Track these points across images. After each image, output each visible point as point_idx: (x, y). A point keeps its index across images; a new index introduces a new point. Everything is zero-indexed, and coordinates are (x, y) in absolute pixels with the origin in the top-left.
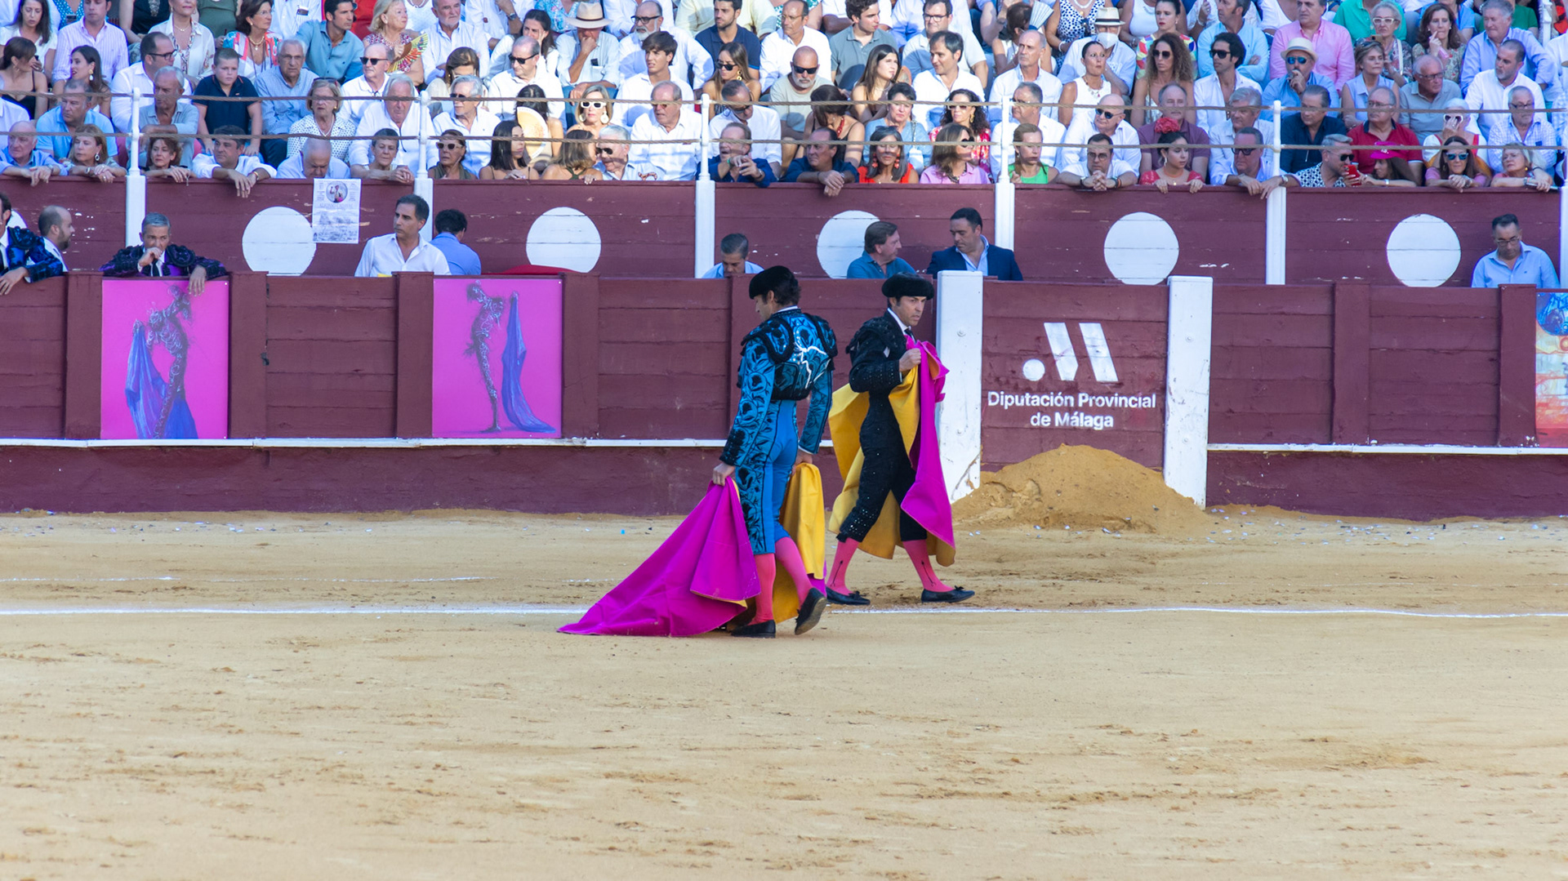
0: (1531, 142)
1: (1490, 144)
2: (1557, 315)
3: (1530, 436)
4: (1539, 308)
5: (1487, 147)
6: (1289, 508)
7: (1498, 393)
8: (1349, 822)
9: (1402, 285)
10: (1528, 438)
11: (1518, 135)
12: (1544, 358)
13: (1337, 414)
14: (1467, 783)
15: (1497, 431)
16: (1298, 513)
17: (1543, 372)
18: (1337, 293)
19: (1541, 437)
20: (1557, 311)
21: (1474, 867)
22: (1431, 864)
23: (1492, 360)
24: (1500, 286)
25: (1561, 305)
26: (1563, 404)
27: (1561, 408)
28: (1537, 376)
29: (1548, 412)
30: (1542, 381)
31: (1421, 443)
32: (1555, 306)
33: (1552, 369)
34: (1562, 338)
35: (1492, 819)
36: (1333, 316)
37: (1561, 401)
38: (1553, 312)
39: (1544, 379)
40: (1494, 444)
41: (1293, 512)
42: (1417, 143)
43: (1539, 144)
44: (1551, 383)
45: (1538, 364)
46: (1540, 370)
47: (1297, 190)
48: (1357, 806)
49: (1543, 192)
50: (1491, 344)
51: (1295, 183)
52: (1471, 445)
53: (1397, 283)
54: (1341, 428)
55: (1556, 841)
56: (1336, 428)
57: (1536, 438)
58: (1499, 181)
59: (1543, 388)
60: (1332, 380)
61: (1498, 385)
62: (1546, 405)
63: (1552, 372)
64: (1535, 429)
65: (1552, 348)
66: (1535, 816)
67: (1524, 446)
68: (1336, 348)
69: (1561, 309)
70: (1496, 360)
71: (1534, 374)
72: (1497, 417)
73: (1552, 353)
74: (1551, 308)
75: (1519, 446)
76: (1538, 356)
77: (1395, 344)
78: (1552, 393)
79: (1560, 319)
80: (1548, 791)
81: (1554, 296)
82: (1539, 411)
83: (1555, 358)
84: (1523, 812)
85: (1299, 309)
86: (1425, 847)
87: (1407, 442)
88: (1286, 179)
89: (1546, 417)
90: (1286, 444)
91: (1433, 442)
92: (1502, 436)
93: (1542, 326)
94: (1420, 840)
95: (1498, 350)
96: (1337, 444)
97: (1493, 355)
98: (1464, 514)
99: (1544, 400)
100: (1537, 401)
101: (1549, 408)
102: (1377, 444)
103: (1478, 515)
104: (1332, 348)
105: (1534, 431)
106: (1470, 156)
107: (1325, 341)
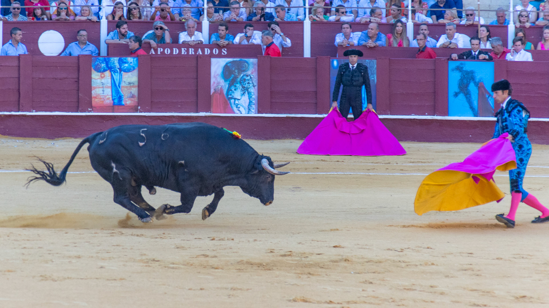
0: (90, 4)
1: (75, 5)
2: (99, 65)
3: (90, 109)
4: (93, 63)
5: (74, 6)
6: (5, 135)
7: (78, 93)
8: (25, 246)
9: (44, 55)
10: (89, 109)
11: (85, 2)
12: (95, 80)
13: (21, 101)
14: (67, 232)
15: (78, 107)
16: (7, 136)
17: (95, 86)
18: (20, 58)
19: (94, 109)
20: (99, 64)
21: (69, 262)
22: (54, 260)
23: (76, 81)
24: (79, 55)
25: (101, 62)
26: (102, 97)
27: (101, 98)
28: (92, 87)
29: (96, 100)
30: (94, 89)
31: (51, 111)
32: (99, 62)
33: (98, 85)
34: (101, 73)
35: (76, 245)
36: (19, 66)
37: (101, 96)
38: (98, 64)
39: (95, 88)
40: (77, 112)
41: (6, 136)
42: (49, 5)
43: (93, 5)
44: (97, 90)
45: (92, 83)
46: (93, 85)
47: (6, 22)
48: (28, 240)
49: (94, 22)
50: (75, 76)
51: (6, 20)
52: (69, 112)
53: (42, 54)
54: (23, 106)
55: (99, 252)
56: (21, 106)
57: (92, 109)
58: (78, 18)
59: (95, 91)
60: (19, 89)
61: (78, 90)
62: (95, 98)
63: (98, 86)
64: (92, 106)
65: (97, 77)
66: (92, 243)
67: (88, 112)
68: (20, 78)
69: (101, 63)
70: (78, 81)
71: (91, 86)
72: (78, 102)
73: (98, 79)
74: (97, 63)
75: (86, 112)
76: (93, 80)
77: (41, 76)
78: (98, 93)
79: (100, 67)
80: (96, 235)
81: (98, 59)
82: (93, 99)
83: (99, 81)
84: (87, 242)
85: (7, 64)
86: (52, 255)
87: (46, 111)
88: (2, 18)
89: (95, 102)
90: (3, 112)
91: (55, 111)
92: (80, 109)
93: (94, 69)
94: (50, 252)
95: (78, 78)
96: (21, 112)
97: (76, 80)
98: (66, 136)
99: (95, 96)
100: (92, 96)
101: (97, 99)
102: (35, 112)
103: (72, 137)
104: (19, 78)
105: (91, 107)
106: (67, 9)
107: (17, 76)
